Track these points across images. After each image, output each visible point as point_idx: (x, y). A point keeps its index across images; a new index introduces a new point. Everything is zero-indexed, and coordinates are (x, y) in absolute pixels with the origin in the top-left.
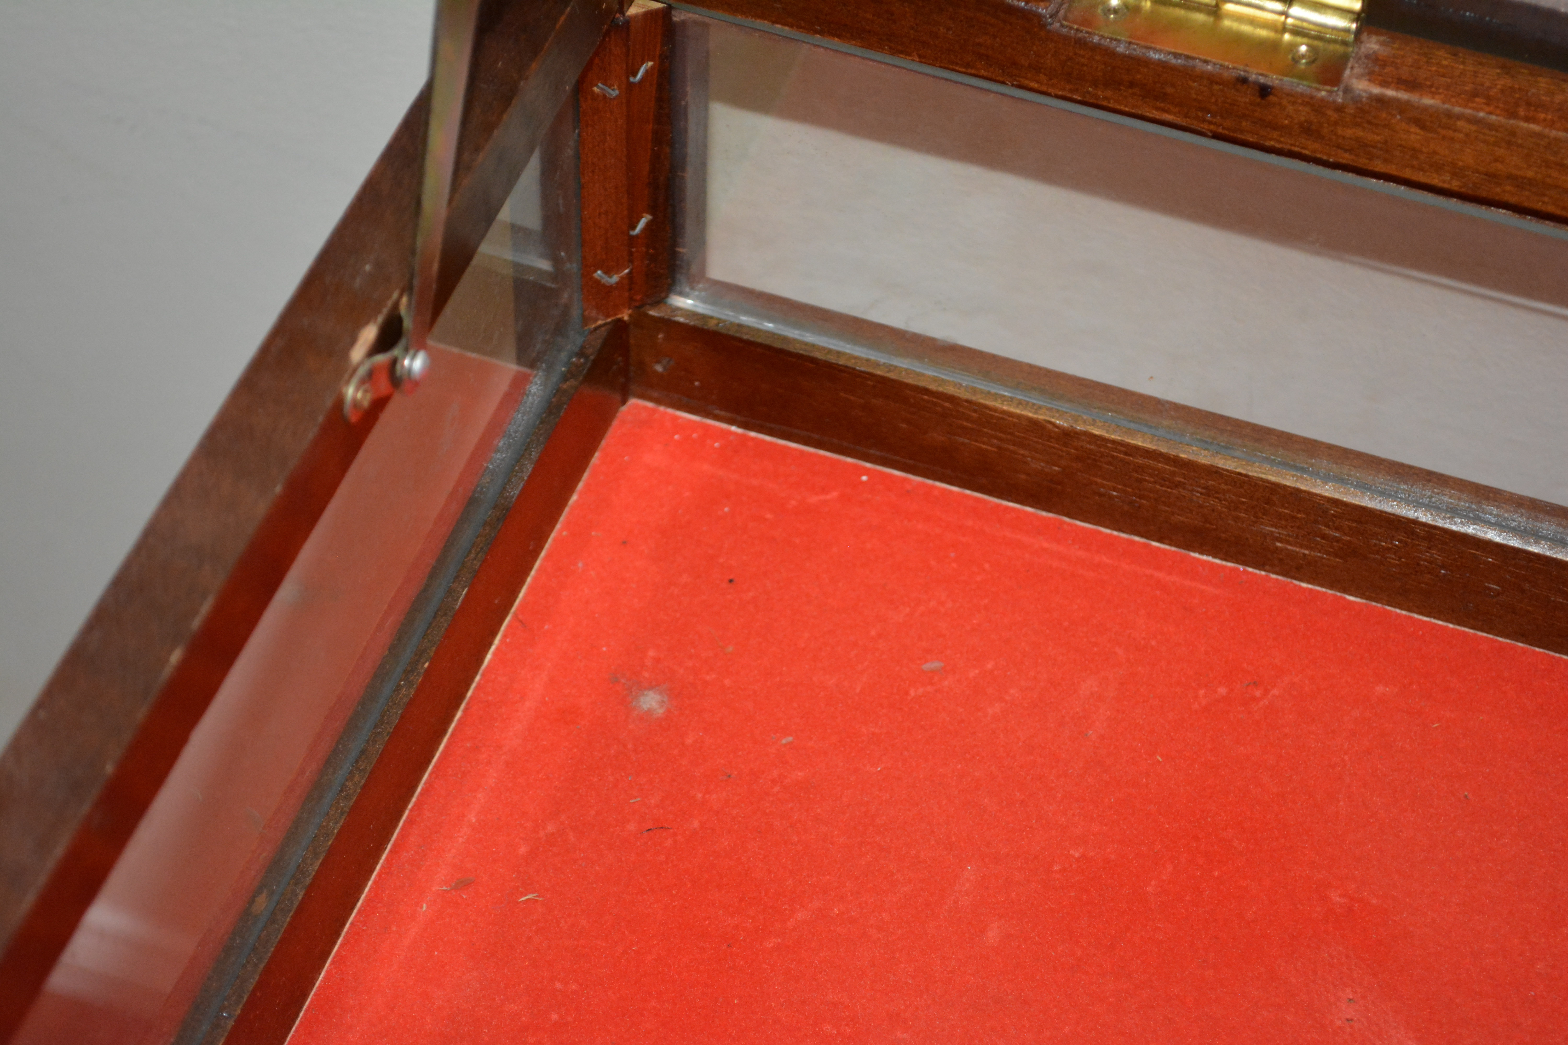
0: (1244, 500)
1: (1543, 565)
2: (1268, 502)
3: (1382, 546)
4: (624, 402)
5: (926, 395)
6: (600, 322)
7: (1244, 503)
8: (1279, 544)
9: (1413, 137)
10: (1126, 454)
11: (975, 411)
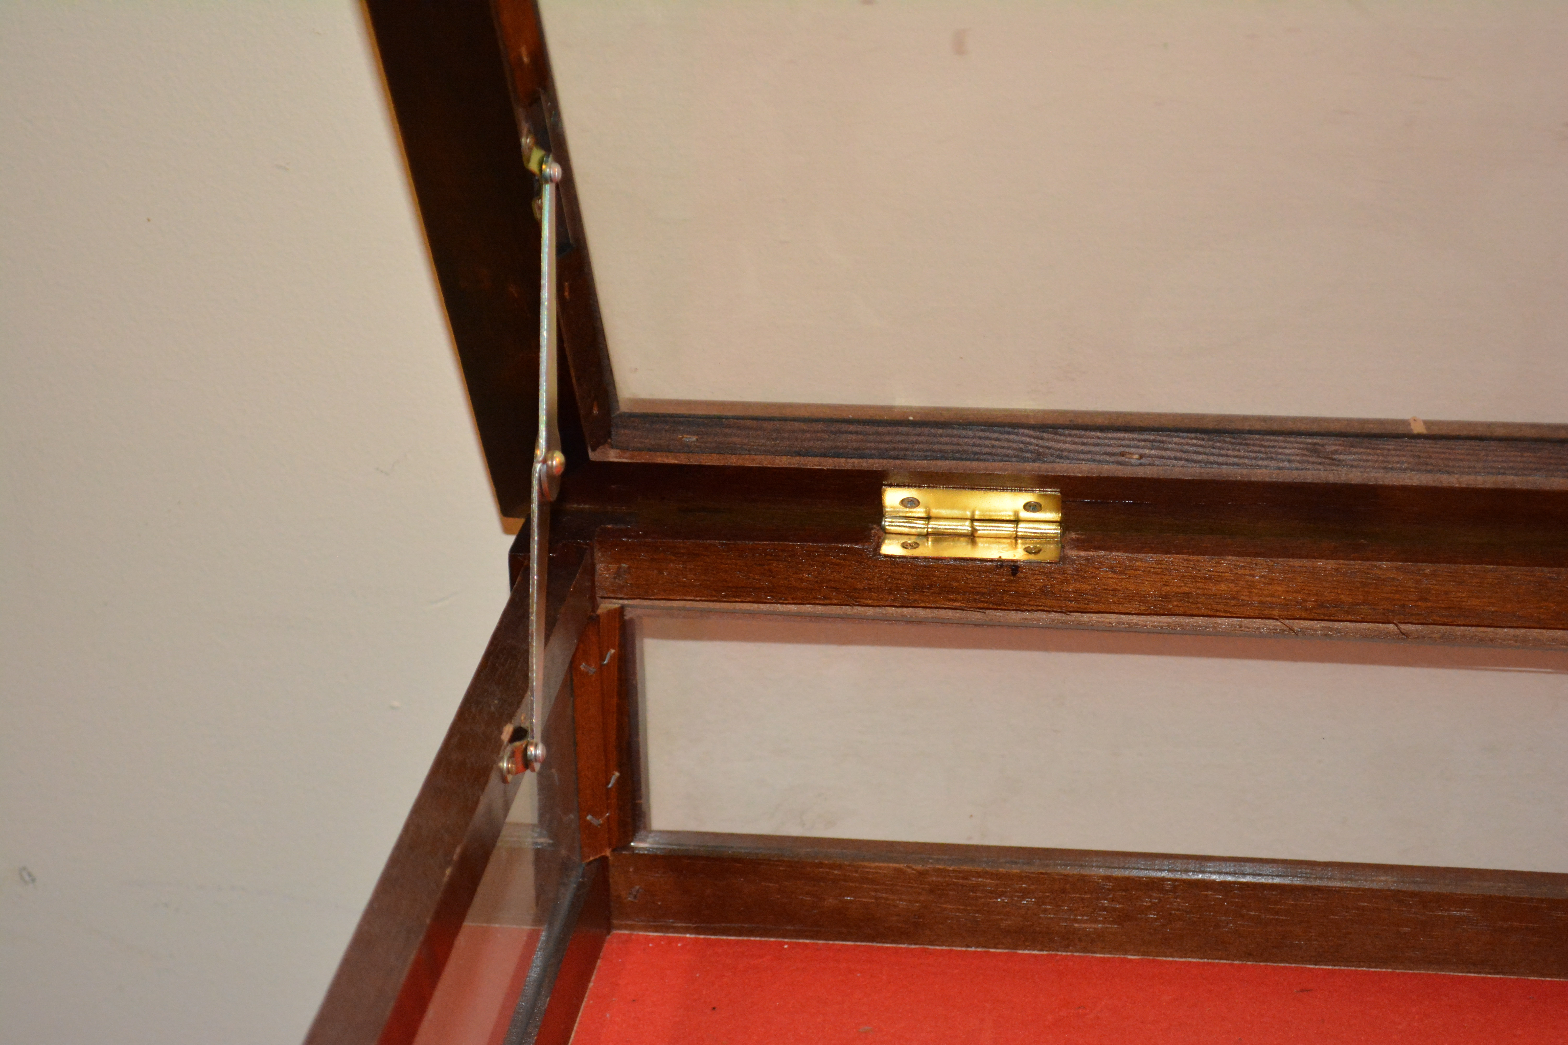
0: (1047, 894)
1: (1251, 890)
2: (1064, 891)
3: (1145, 906)
4: (608, 933)
5: (821, 867)
6: (592, 858)
7: (1048, 897)
8: (1076, 925)
9: (1111, 581)
10: (963, 878)
11: (856, 872)
